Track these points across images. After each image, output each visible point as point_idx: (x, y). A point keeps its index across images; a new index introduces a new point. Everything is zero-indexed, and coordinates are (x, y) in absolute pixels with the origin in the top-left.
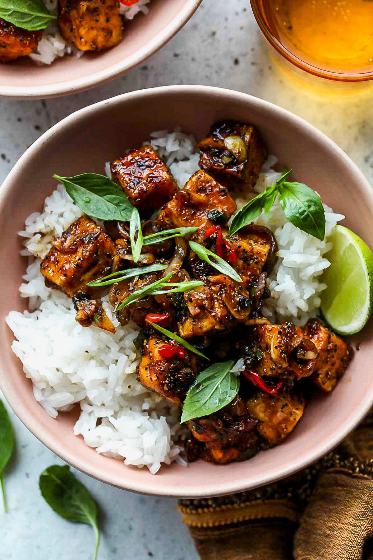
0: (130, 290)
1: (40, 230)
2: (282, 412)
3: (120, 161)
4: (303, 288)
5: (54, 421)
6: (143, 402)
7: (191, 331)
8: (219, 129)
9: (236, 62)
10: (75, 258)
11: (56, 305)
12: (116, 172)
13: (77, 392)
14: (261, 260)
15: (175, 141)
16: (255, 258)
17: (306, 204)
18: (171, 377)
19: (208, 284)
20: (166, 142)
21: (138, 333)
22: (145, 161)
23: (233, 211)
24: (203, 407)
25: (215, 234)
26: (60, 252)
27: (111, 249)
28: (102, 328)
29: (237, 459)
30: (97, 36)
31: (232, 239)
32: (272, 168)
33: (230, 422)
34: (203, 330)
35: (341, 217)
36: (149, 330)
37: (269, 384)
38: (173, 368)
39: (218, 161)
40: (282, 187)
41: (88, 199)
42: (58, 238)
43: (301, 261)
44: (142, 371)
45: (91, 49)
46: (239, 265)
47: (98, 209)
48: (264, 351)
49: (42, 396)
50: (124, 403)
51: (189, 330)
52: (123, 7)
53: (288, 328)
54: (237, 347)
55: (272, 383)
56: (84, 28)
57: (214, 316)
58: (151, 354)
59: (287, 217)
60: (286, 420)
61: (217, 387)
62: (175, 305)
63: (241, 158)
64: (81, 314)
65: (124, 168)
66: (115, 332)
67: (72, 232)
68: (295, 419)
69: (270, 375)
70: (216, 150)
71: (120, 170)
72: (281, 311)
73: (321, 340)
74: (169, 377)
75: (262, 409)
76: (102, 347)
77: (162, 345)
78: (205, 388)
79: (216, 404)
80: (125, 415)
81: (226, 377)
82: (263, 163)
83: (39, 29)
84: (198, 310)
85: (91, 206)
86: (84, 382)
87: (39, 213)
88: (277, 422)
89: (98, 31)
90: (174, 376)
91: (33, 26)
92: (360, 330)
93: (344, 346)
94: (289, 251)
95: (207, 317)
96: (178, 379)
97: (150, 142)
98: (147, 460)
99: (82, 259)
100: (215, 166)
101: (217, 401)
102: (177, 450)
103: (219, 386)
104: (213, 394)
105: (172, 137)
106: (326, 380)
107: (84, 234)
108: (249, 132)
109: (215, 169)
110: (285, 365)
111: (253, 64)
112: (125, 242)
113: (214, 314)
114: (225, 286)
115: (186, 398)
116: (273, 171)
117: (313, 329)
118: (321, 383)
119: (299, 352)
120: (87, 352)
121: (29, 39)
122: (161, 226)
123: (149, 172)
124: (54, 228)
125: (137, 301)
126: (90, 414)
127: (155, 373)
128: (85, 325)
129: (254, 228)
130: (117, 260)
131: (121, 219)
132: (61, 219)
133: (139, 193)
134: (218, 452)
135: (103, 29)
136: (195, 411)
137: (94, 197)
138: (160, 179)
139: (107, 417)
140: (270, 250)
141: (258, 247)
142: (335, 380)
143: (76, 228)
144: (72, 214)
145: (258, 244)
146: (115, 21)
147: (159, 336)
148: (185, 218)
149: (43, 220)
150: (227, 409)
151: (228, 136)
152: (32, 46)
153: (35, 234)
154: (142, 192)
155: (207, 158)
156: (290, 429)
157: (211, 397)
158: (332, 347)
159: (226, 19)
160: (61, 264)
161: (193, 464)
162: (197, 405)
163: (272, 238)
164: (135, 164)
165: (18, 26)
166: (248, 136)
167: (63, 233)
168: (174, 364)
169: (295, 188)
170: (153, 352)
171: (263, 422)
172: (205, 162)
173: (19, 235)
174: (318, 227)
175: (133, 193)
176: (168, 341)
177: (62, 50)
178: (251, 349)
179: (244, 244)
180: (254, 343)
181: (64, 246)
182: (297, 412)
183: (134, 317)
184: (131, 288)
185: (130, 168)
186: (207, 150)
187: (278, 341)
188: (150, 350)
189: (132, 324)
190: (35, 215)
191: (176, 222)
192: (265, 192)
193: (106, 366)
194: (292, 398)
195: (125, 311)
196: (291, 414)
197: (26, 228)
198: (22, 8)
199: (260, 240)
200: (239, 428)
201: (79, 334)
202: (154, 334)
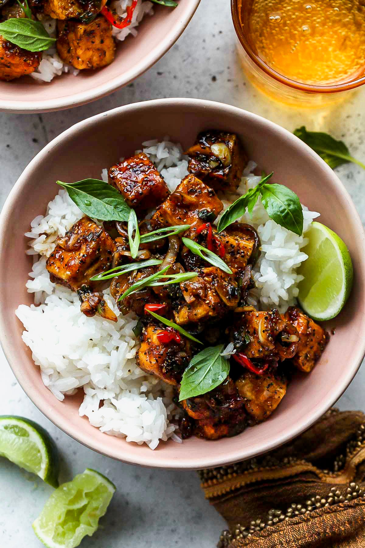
0: (130, 283)
1: (45, 231)
2: (268, 390)
3: (117, 167)
4: (284, 278)
5: (61, 403)
6: (142, 385)
7: (186, 318)
8: (205, 138)
9: (214, 79)
10: (79, 255)
11: (60, 299)
12: (113, 177)
13: (81, 377)
14: (247, 254)
15: (164, 149)
16: (242, 252)
17: (286, 203)
18: (169, 360)
19: (202, 275)
20: (157, 149)
21: (136, 321)
22: (139, 166)
23: (220, 210)
24: (197, 387)
25: (205, 231)
26: (64, 250)
27: (112, 246)
28: (105, 317)
29: (227, 435)
30: (92, 56)
31: (221, 236)
32: (251, 172)
33: (222, 401)
34: (198, 316)
35: (316, 215)
36: (147, 319)
37: (256, 365)
38: (170, 352)
39: (205, 166)
40: (263, 188)
41: (88, 203)
42: (62, 238)
43: (282, 255)
44: (142, 356)
45: (87, 68)
46: (226, 259)
47: (98, 211)
48: (251, 335)
49: (50, 381)
50: (124, 386)
51: (185, 317)
52: (115, 29)
53: (273, 313)
54: (227, 332)
55: (259, 364)
56: (81, 49)
57: (208, 304)
58: (149, 340)
59: (270, 215)
60: (271, 398)
61: (210, 368)
62: (171, 295)
63: (226, 162)
64: (86, 305)
65: (120, 174)
66: (117, 321)
67: (75, 232)
68: (279, 397)
69: (257, 357)
70: (204, 156)
71: (117, 175)
72: (265, 300)
73: (301, 325)
74: (167, 361)
75: (249, 389)
76: (105, 335)
77: (160, 331)
78: (198, 370)
79: (209, 384)
80: (125, 397)
81: (218, 360)
82: (244, 167)
83: (40, 50)
84: (193, 299)
85: (92, 208)
86: (89, 368)
87: (42, 216)
88: (264, 399)
89: (93, 52)
90: (171, 359)
91: (35, 47)
92: (336, 315)
93: (321, 331)
94: (270, 245)
95: (201, 305)
96: (175, 362)
97: (143, 151)
98: (146, 437)
99: (86, 256)
100: (203, 170)
101: (211, 381)
102: (173, 428)
103: (212, 368)
104: (206, 375)
105: (162, 145)
106: (306, 362)
107: (86, 233)
108: (232, 139)
109: (203, 173)
110: (272, 347)
111: (229, 80)
112: (123, 240)
113: (208, 302)
114: (217, 277)
115: (182, 379)
116: (253, 175)
117: (294, 315)
118: (301, 364)
119: (283, 335)
120: (91, 340)
121: (32, 59)
122: (155, 226)
123: (143, 176)
124: (58, 229)
125: (137, 292)
126: (93, 397)
127: (154, 357)
128: (89, 316)
129: (239, 225)
130: (118, 256)
131: (119, 219)
132: (63, 221)
133: (135, 195)
134: (209, 428)
135: (98, 50)
136: (191, 391)
137: (94, 200)
138: (154, 182)
139: (109, 399)
140: (254, 245)
141: (244, 242)
142: (313, 362)
143: (78, 228)
144: (73, 215)
145: (244, 240)
146: (108, 42)
147: (157, 323)
148: (178, 217)
149: (47, 222)
150: (220, 389)
151: (214, 143)
152: (35, 65)
153: (40, 235)
154: (138, 195)
155: (194, 163)
156: (275, 406)
157: (204, 378)
158: (311, 332)
159: (204, 41)
160: (66, 261)
161: (186, 440)
162: (193, 385)
163: (255, 234)
164: (131, 169)
165: (23, 48)
166: (232, 144)
167: (67, 233)
168: (172, 348)
169: (275, 189)
170: (152, 338)
171: (250, 401)
172: (193, 167)
173: (25, 236)
174: (297, 223)
175: (130, 195)
176: (165, 328)
177: (60, 69)
178: (239, 334)
179: (231, 240)
180: (242, 328)
181: (68, 244)
182: (281, 390)
183: (134, 307)
184: (131, 281)
185: (126, 173)
186: (195, 156)
187: (265, 326)
188: (148, 336)
189: (132, 313)
190: (39, 218)
191: (170, 221)
192: (248, 193)
193: (108, 352)
194: (276, 379)
195: (126, 302)
196: (276, 393)
197: (32, 229)
198: (25, 31)
199: (245, 236)
200: (230, 405)
201: (84, 323)
202: (151, 322)
